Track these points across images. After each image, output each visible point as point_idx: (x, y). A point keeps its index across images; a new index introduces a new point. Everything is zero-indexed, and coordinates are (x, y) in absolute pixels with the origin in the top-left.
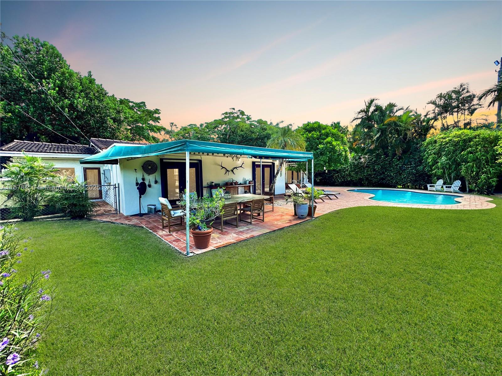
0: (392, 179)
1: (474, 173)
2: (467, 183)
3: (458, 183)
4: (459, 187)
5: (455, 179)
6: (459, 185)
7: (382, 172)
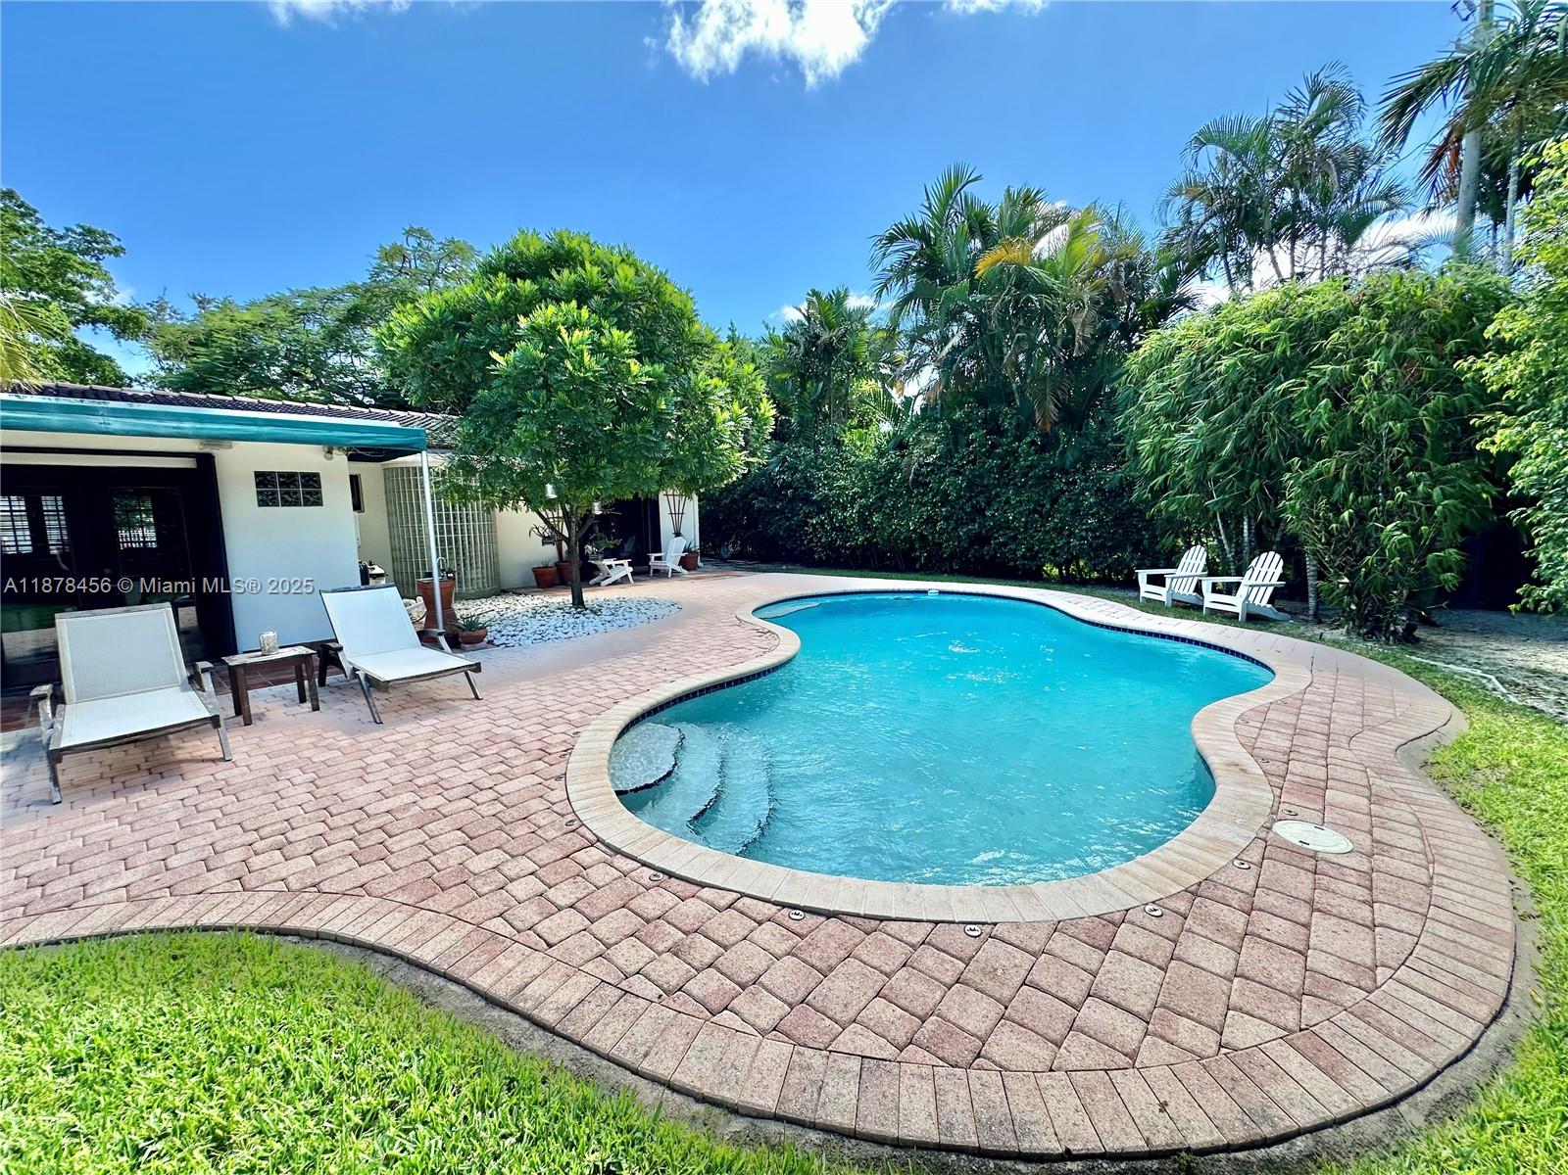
0: (1015, 538)
1: (1346, 515)
2: (1311, 568)
3: (1268, 569)
4: (1270, 589)
5: (1262, 545)
6: (1275, 581)
7: (973, 506)
